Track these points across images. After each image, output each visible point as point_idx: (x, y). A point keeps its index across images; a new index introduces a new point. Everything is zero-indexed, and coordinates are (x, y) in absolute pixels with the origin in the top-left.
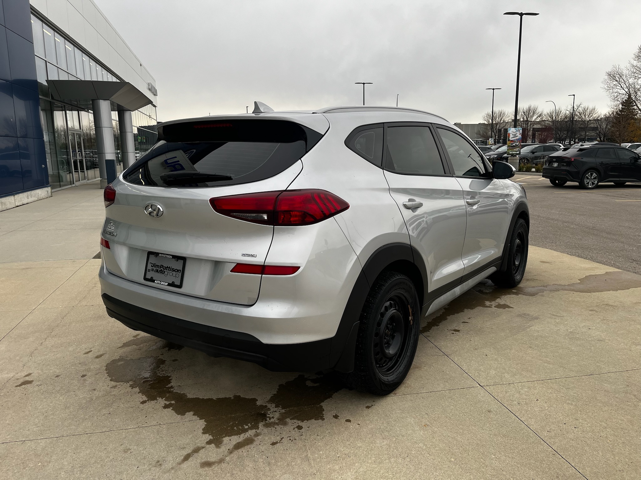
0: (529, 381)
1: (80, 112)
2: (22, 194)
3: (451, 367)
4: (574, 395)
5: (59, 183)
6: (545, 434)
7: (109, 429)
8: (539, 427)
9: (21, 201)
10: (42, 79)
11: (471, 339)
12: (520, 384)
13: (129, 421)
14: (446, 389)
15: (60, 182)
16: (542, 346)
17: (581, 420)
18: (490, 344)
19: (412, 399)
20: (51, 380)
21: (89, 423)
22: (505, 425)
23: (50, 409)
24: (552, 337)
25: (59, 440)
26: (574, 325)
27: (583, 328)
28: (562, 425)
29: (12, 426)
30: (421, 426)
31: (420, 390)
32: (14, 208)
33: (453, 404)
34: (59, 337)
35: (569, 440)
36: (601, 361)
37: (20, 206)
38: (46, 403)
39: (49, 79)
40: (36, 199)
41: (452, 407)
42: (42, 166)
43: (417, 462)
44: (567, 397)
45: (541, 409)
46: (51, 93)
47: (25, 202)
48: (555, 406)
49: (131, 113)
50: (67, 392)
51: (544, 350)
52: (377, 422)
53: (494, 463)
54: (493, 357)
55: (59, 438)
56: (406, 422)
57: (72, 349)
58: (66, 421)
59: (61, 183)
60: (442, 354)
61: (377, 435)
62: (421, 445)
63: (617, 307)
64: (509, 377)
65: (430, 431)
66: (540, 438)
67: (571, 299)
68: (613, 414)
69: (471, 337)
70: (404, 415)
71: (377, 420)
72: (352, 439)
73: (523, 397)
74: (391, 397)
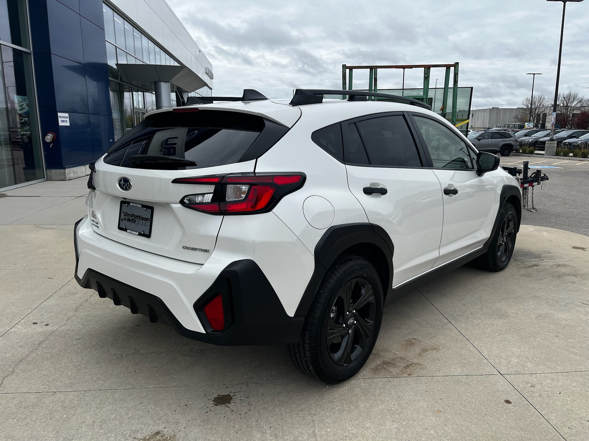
0: (552, 372)
1: (145, 93)
3: (470, 351)
6: (566, 431)
7: (133, 386)
8: (560, 422)
10: (112, 63)
11: (494, 324)
12: (543, 375)
13: (152, 380)
14: (463, 375)
16: (569, 335)
18: (513, 330)
19: (427, 381)
20: (89, 335)
21: (116, 379)
24: (581, 326)
25: (86, 393)
30: (434, 412)
31: (436, 373)
32: (84, 176)
33: (469, 391)
38: (81, 356)
39: (119, 63)
41: (468, 394)
42: (110, 141)
45: (563, 403)
46: (120, 75)
48: (578, 400)
50: (101, 348)
51: (571, 340)
52: (389, 403)
54: (516, 344)
55: (86, 392)
56: (419, 406)
60: (462, 336)
61: (387, 417)
62: (432, 432)
64: (532, 366)
65: (443, 418)
69: (494, 321)
70: (417, 398)
71: (388, 401)
72: (361, 418)
73: (545, 389)
74: (405, 378)
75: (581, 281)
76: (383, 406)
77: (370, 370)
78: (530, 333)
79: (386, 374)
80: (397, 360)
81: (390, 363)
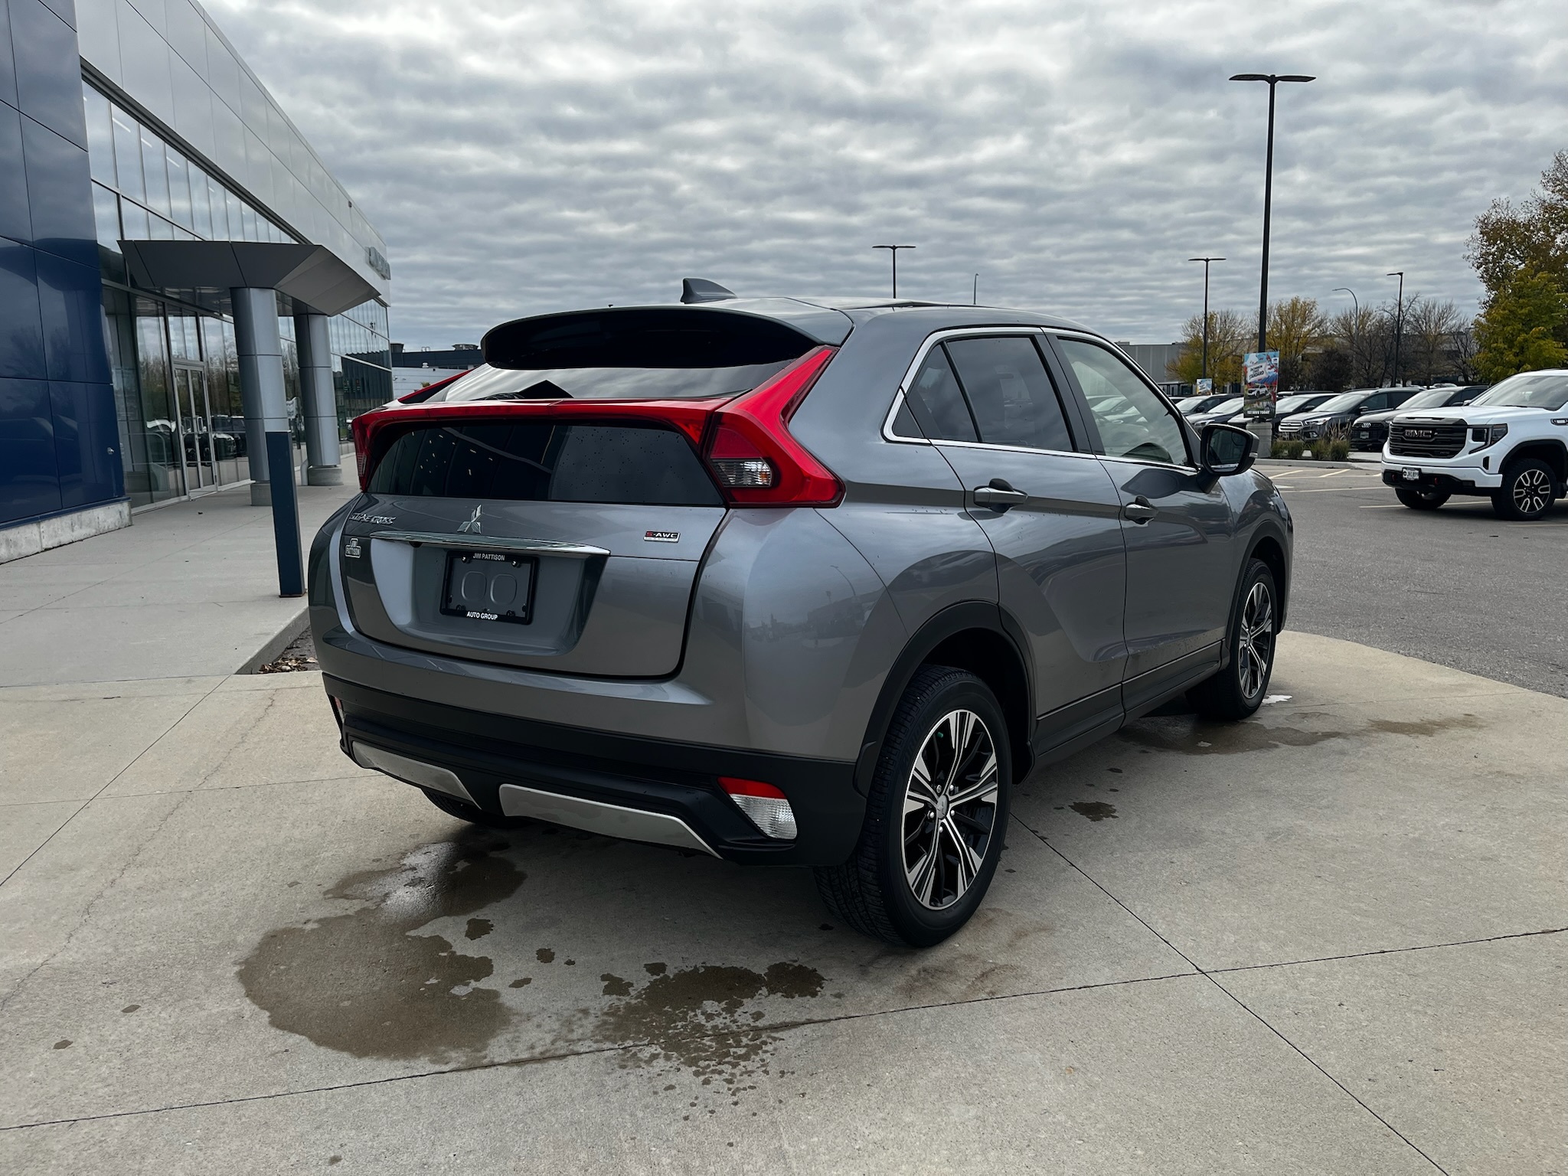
0: (1318, 958)
1: (201, 318)
2: (58, 519)
3: (1127, 926)
4: (1430, 990)
5: (148, 493)
6: (1364, 1086)
7: (286, 1088)
8: (1349, 1069)
9: (56, 536)
10: (108, 239)
11: (1174, 860)
12: (1297, 966)
13: (336, 1069)
14: (1116, 982)
15: (151, 491)
16: (1345, 872)
17: (1448, 1052)
18: (1219, 870)
19: (1035, 1005)
20: (137, 970)
21: (237, 1074)
22: (1266, 1066)
23: (138, 1041)
24: (1370, 851)
25: (161, 1117)
26: (1423, 824)
27: (1445, 830)
28: (1403, 1063)
29: (43, 1086)
30: (1060, 1071)
31: (1053, 984)
32: (38, 553)
33: (1134, 1017)
34: (157, 865)
35: (1423, 1100)
36: (1491, 908)
37: (53, 548)
38: (127, 1027)
39: (126, 239)
40: (93, 531)
41: (1133, 1023)
42: (107, 449)
43: (1052, 1159)
44: (1413, 997)
45: (1350, 1027)
46: (130, 270)
47: (65, 539)
48: (1384, 1018)
49: (325, 321)
50: (179, 1001)
51: (1352, 883)
52: (952, 1064)
53: (1243, 1160)
54: (1228, 901)
55: (160, 1113)
56: (1023, 1062)
57: (191, 894)
58: (178, 1070)
59: (154, 493)
60: (1103, 895)
61: (951, 1094)
62: (1061, 1117)
63: (1523, 778)
64: (1269, 949)
65: (1082, 1084)
66: (1350, 1097)
67: (1411, 759)
68: (1526, 1036)
69: (1173, 853)
70: (1016, 1045)
71: (950, 1059)
72: (889, 1106)
73: (1305, 997)
74: (983, 1002)
75: (1359, 747)
76: (940, 1070)
77: (897, 992)
78: (1258, 873)
79: (937, 996)
80: (958, 962)
81: (943, 971)
